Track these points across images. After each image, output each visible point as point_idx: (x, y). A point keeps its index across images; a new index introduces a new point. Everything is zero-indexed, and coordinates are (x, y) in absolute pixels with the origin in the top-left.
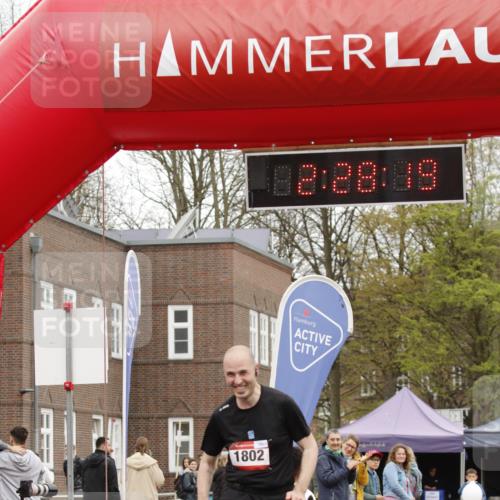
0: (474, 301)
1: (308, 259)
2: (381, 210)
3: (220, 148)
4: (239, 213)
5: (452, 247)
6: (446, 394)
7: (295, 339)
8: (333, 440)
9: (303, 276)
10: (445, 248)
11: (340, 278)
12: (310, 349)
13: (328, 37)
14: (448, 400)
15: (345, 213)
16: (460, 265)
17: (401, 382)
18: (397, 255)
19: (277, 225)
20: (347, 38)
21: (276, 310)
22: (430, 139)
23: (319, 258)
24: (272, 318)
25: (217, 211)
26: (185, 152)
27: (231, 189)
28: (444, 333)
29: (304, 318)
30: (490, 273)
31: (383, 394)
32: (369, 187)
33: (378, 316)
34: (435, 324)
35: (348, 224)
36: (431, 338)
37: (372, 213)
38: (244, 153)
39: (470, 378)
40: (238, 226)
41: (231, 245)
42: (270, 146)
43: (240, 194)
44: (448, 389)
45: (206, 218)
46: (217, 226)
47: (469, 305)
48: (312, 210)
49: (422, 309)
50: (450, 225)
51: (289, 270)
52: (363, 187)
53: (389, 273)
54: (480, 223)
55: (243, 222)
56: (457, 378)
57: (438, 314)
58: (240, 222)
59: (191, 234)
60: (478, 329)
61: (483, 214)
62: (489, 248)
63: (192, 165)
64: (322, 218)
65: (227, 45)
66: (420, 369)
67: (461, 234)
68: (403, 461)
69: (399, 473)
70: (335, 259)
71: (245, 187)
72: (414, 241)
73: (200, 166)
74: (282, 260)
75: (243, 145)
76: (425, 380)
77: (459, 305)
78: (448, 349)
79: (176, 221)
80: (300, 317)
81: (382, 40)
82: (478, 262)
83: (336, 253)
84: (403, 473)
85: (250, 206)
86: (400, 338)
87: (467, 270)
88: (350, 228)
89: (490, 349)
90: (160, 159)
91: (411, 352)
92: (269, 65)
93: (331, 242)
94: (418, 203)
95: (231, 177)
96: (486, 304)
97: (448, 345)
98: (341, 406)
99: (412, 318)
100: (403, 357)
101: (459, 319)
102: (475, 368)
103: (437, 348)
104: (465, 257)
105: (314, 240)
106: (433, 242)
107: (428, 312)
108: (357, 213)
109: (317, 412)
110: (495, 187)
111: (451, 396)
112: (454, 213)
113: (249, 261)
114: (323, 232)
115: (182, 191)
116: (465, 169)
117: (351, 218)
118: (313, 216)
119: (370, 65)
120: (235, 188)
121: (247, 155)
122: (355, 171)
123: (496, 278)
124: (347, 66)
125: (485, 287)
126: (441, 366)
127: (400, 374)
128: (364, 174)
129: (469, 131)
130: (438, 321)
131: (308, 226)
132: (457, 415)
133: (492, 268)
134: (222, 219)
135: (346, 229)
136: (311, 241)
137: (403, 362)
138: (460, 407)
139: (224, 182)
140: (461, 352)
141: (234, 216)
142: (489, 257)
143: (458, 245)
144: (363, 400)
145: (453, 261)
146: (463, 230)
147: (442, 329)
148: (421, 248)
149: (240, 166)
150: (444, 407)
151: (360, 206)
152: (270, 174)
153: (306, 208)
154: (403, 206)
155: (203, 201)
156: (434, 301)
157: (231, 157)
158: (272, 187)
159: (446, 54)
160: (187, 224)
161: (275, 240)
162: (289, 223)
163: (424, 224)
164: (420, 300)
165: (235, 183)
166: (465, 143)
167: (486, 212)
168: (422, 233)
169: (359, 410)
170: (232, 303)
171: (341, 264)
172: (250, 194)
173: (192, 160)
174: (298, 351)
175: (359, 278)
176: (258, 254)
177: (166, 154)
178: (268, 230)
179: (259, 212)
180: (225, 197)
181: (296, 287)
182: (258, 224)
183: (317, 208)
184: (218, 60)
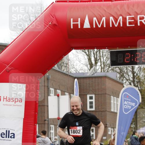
1: (128, 81)
3: (102, 49)
4: (108, 68)
9: (126, 86)
11: (137, 86)
12: (129, 107)
13: (133, 16)
15: (139, 67)
19: (119, 71)
20: (139, 17)
21: (119, 96)
23: (131, 81)
24: (118, 99)
25: (101, 67)
26: (92, 50)
27: (105, 61)
29: (127, 98)
35: (139, 71)
38: (109, 50)
41: (106, 77)
42: (117, 48)
45: (98, 69)
46: (101, 71)
48: (129, 67)
51: (122, 84)
52: (144, 60)
55: (109, 70)
58: (108, 70)
59: (94, 74)
63: (94, 54)
64: (132, 69)
65: (104, 19)
70: (136, 80)
71: (110, 60)
73: (96, 54)
74: (120, 81)
75: (109, 48)
79: (90, 70)
80: (126, 98)
83: (136, 79)
85: (111, 66)
88: (140, 72)
92: (116, 24)
93: (135, 76)
95: (105, 57)
108: (142, 67)
109: (131, 125)
113: (111, 82)
114: (132, 73)
115: (91, 61)
117: (140, 69)
118: (129, 68)
120: (107, 60)
121: (110, 51)
124: (139, 24)
131: (128, 71)
134: (103, 69)
135: (139, 72)
136: (129, 76)
139: (103, 58)
141: (106, 69)
149: (108, 54)
151: (143, 65)
152: (117, 56)
153: (127, 66)
155: (97, 64)
157: (105, 51)
158: (117, 61)
160: (93, 71)
161: (118, 75)
162: (122, 70)
170: (106, 94)
171: (138, 82)
172: (111, 62)
173: (94, 52)
174: (125, 108)
175: (143, 86)
176: (114, 80)
177: (86, 51)
178: (116, 73)
179: (113, 67)
180: (104, 63)
181: (124, 89)
182: (113, 71)
183: (131, 66)
184: (101, 23)
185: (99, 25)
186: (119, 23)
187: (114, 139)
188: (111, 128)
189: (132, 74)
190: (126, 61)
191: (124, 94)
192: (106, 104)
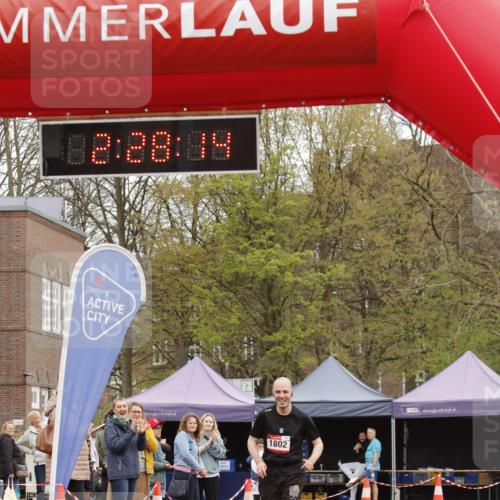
0: (267, 271)
1: (101, 228)
2: (175, 179)
3: (15, 116)
4: (32, 182)
5: (245, 217)
6: (238, 363)
8: (120, 407)
9: (96, 246)
10: (238, 218)
11: (132, 247)
13: (125, 7)
14: (240, 370)
15: (139, 182)
16: (252, 235)
17: (192, 352)
18: (190, 224)
19: (71, 193)
20: (143, 8)
22: (224, 109)
23: (113, 227)
25: (11, 179)
27: (25, 157)
28: (236, 303)
30: (283, 244)
31: (175, 364)
32: (163, 157)
33: (170, 286)
34: (228, 294)
35: (142, 193)
36: (223, 308)
37: (166, 183)
38: (38, 121)
39: (262, 347)
40: (32, 194)
41: (25, 213)
42: (65, 115)
43: (34, 162)
44: (239, 358)
46: (10, 194)
47: (261, 275)
48: (107, 179)
49: (214, 278)
50: (243, 195)
51: (82, 239)
52: (157, 157)
53: (182, 242)
54: (274, 194)
55: (36, 190)
56: (249, 347)
57: (230, 283)
58: (33, 190)
60: (270, 299)
61: (276, 185)
62: (283, 218)
64: (116, 187)
65: (23, 13)
66: (213, 339)
67: (254, 204)
68: (194, 430)
69: (190, 442)
70: (128, 230)
71: (39, 155)
72: (207, 211)
74: (74, 229)
75: (38, 113)
76: (217, 349)
77: (251, 275)
78: (239, 319)
81: (178, 10)
82: (271, 233)
83: (129, 222)
84: (194, 442)
85: (44, 175)
86: (192, 307)
87: (261, 240)
88: (143, 197)
89: (281, 319)
91: (203, 321)
93: (124, 211)
94: (212, 173)
95: (25, 145)
96: (278, 274)
97: (240, 315)
98: (133, 375)
99: (204, 288)
100: (195, 327)
101: (251, 289)
102: (268, 338)
103: (229, 318)
104: (258, 227)
105: (108, 209)
106: (226, 212)
107: (220, 282)
108: (150, 182)
109: (109, 381)
110: (289, 159)
111: (243, 365)
112: (248, 183)
113: (42, 229)
114: (116, 201)
116: (259, 140)
117: (144, 187)
118: (107, 185)
119: (166, 35)
120: (29, 157)
121: (42, 123)
122: (149, 140)
123: (289, 249)
125: (277, 257)
126: (233, 335)
127: (192, 343)
128: (157, 143)
129: (264, 102)
130: (231, 291)
131: (102, 195)
132: (248, 385)
133: (285, 239)
134: (15, 187)
135: (139, 199)
136: (104, 210)
137: (195, 331)
138: (251, 377)
139: (18, 151)
140: (253, 323)
141: (28, 184)
142: (283, 227)
143: (251, 215)
144: (155, 369)
145: (246, 231)
146: (256, 200)
147: (235, 299)
148: (214, 218)
149: (35, 135)
150: (236, 377)
151: (154, 176)
152: (65, 143)
153: (100, 177)
154: (197, 176)
156: (227, 271)
157: (25, 125)
158: (66, 156)
159: (242, 25)
161: (69, 209)
162: (83, 192)
163: (218, 194)
164: (213, 269)
165: (29, 151)
166: (260, 114)
167: (279, 183)
168: (216, 203)
169: (151, 379)
170: (25, 271)
171: (135, 233)
172: (44, 164)
175: (152, 248)
176: (52, 222)
178: (62, 199)
179: (52, 181)
180: (19, 165)
181: (89, 256)
182: (51, 193)
183: (111, 177)
185: (7, 34)
187: (50, 428)
188: (42, 387)
189: (116, 205)
190: (97, 159)
192: (25, 306)
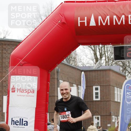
1: (130, 74)
3: (107, 45)
4: (112, 62)
7: (127, 95)
9: (129, 78)
19: (122, 65)
21: (122, 87)
24: (121, 89)
25: (106, 61)
26: (97, 46)
27: (109, 55)
38: (113, 46)
41: (110, 70)
42: (120, 44)
45: (103, 63)
46: (106, 65)
51: (125, 76)
55: (113, 64)
59: (99, 67)
63: (99, 49)
65: (108, 17)
71: (113, 55)
73: (101, 49)
74: (123, 74)
75: (113, 44)
79: (95, 64)
80: (128, 89)
85: (115, 60)
90: (91, 48)
92: (119, 22)
95: (109, 52)
113: (115, 74)
115: (96, 56)
120: (111, 55)
121: (114, 46)
131: (130, 65)
134: (107, 63)
136: (130, 69)
139: (107, 53)
141: (110, 62)
149: (112, 49)
152: (120, 51)
153: (129, 60)
155: (102, 59)
157: (109, 47)
158: (120, 55)
160: (98, 65)
161: (121, 69)
162: (125, 64)
170: (110, 85)
172: (114, 57)
173: (99, 48)
174: (128, 98)
176: (117, 72)
177: (92, 46)
178: (119, 66)
179: (117, 61)
180: (108, 57)
181: (127, 81)
182: (117, 64)
184: (106, 21)
185: (104, 23)
186: (122, 21)
188: (115, 116)
191: (127, 85)
192: (110, 95)
